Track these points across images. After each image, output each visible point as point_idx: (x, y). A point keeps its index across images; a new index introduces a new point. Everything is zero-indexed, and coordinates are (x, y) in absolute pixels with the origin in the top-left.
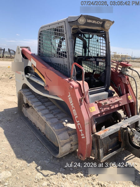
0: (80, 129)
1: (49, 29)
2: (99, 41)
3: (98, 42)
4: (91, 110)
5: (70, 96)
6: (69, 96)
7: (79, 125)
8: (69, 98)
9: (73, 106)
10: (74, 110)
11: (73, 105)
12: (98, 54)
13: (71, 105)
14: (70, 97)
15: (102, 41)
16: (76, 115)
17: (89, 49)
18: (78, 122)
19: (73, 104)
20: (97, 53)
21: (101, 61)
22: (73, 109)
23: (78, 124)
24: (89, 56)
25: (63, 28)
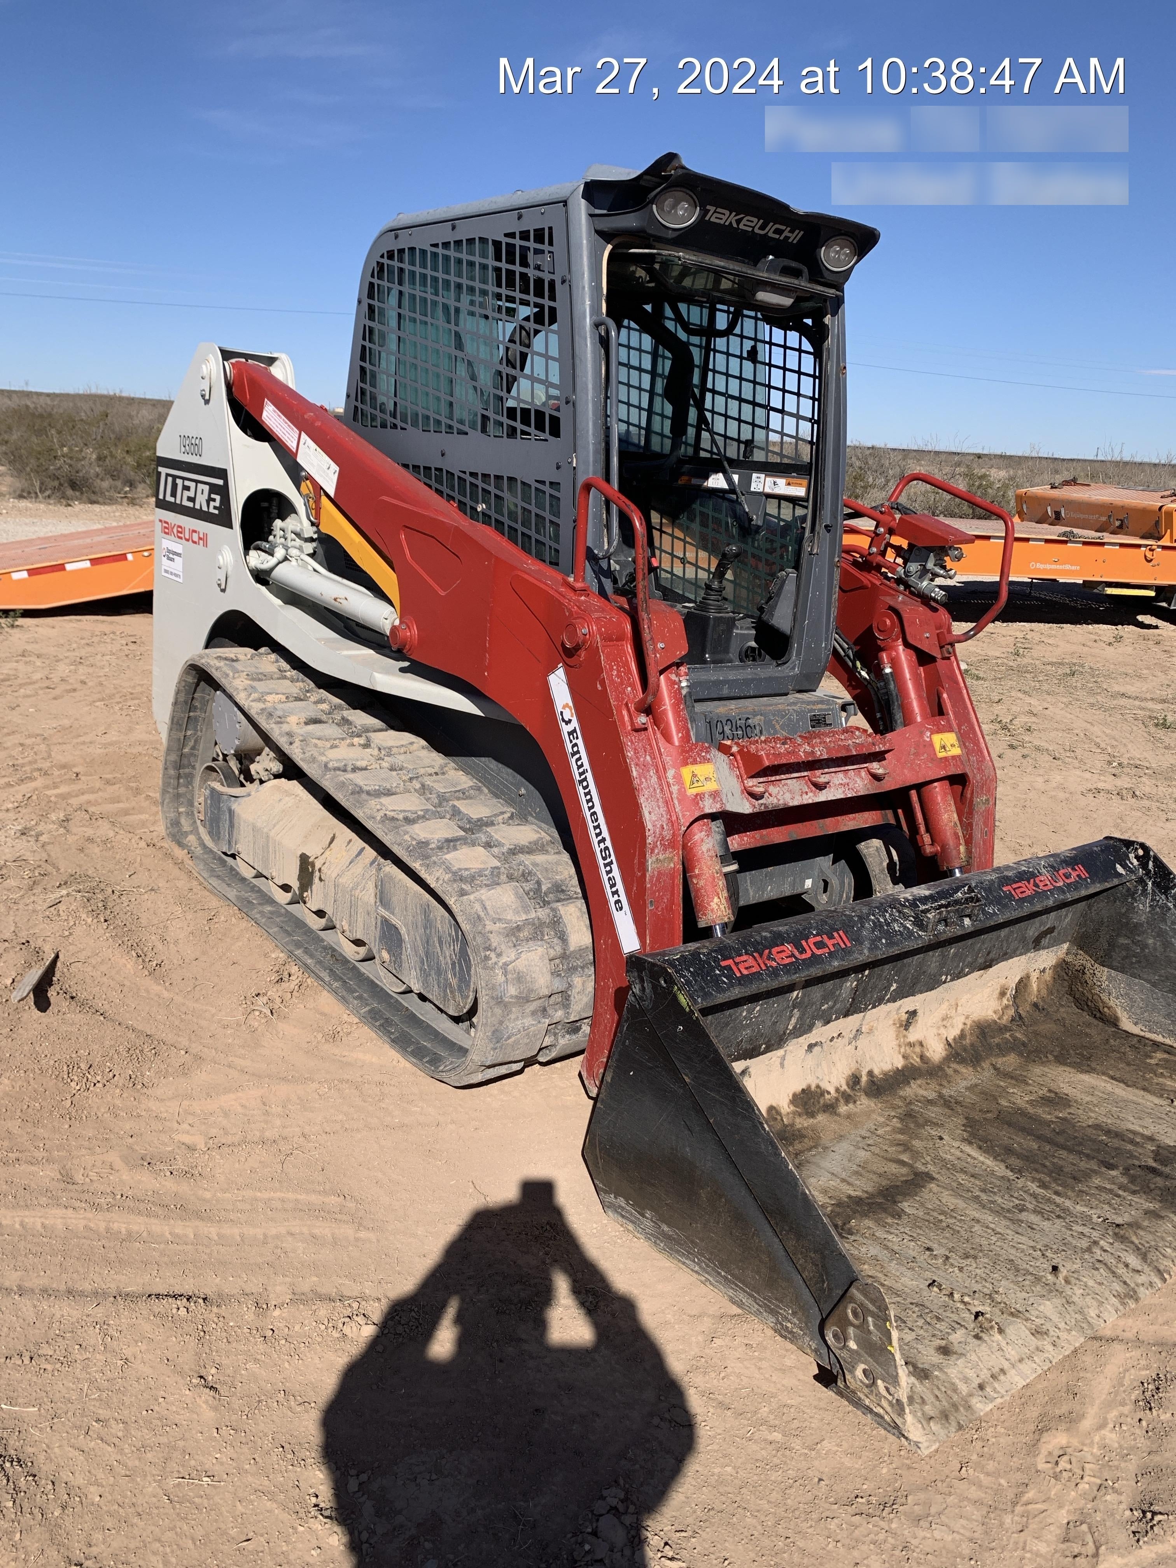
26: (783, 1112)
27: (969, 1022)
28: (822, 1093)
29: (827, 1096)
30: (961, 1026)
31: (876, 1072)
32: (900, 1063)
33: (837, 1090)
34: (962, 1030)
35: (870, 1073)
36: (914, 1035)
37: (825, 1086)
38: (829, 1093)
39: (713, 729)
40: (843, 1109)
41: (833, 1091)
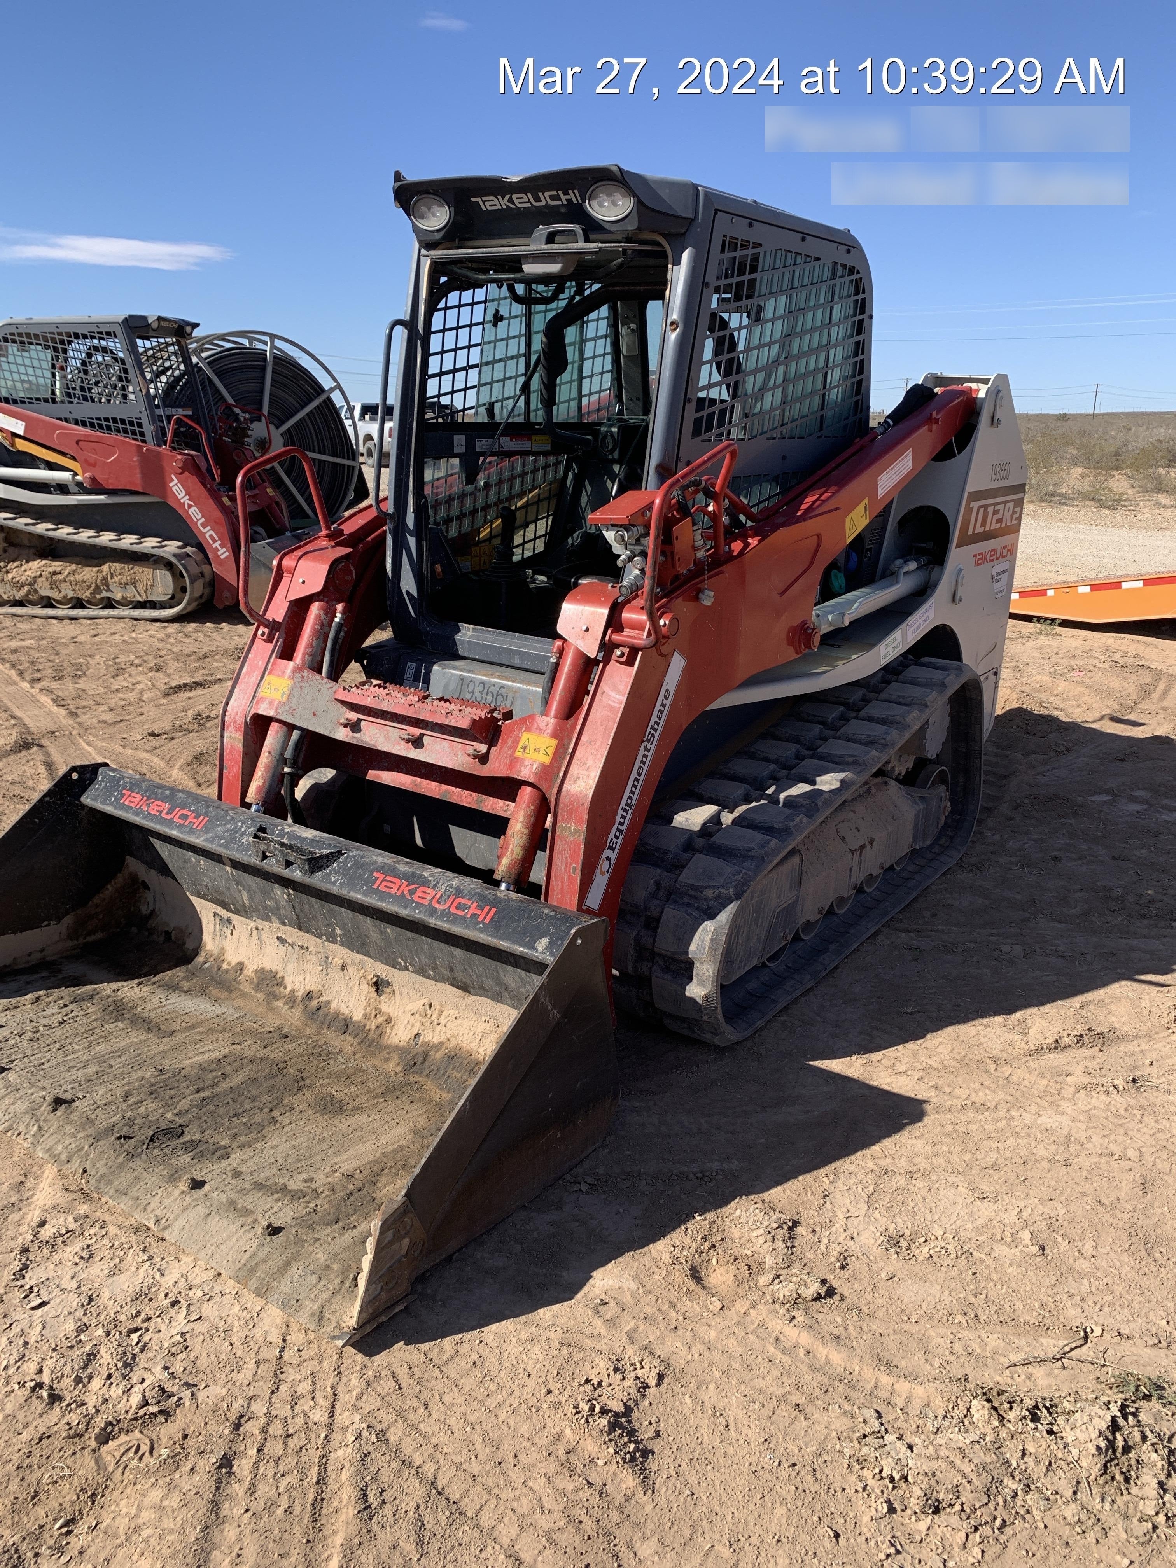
26: (245, 972)
27: (453, 1043)
28: (281, 983)
29: (282, 989)
30: (443, 1038)
31: (334, 1005)
32: (357, 1016)
33: (293, 991)
34: (441, 1044)
35: (328, 1002)
36: (387, 1006)
37: (288, 981)
38: (285, 988)
39: (465, 686)
40: (280, 1004)
41: (289, 989)
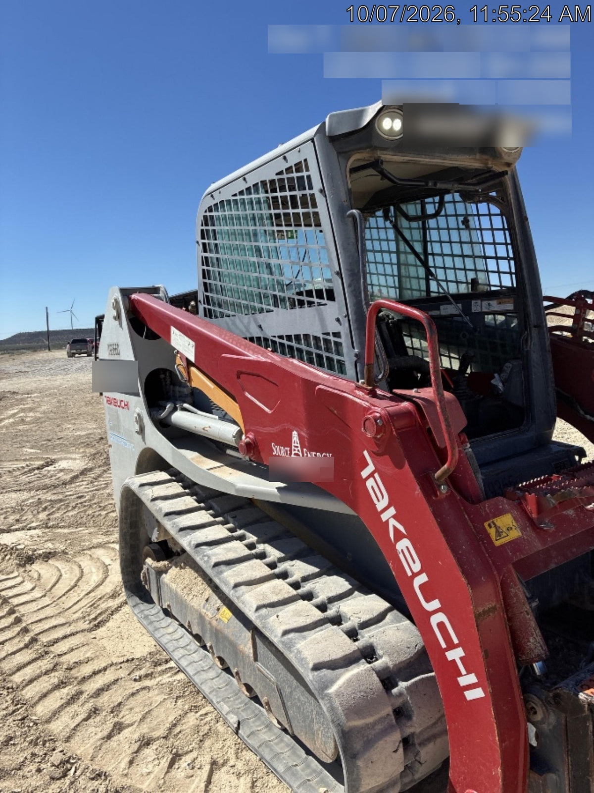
0: (451, 646)
1: (241, 193)
2: (474, 222)
3: (467, 227)
4: (499, 533)
5: (371, 468)
6: (365, 474)
7: (441, 625)
8: (370, 483)
9: (393, 522)
10: (404, 544)
11: (394, 517)
12: (474, 282)
13: (384, 517)
14: (371, 475)
15: (485, 222)
16: (417, 567)
17: (431, 263)
18: (435, 604)
19: (392, 511)
20: (471, 275)
21: (492, 309)
22: (399, 536)
23: (435, 620)
24: (433, 295)
25: (307, 170)
